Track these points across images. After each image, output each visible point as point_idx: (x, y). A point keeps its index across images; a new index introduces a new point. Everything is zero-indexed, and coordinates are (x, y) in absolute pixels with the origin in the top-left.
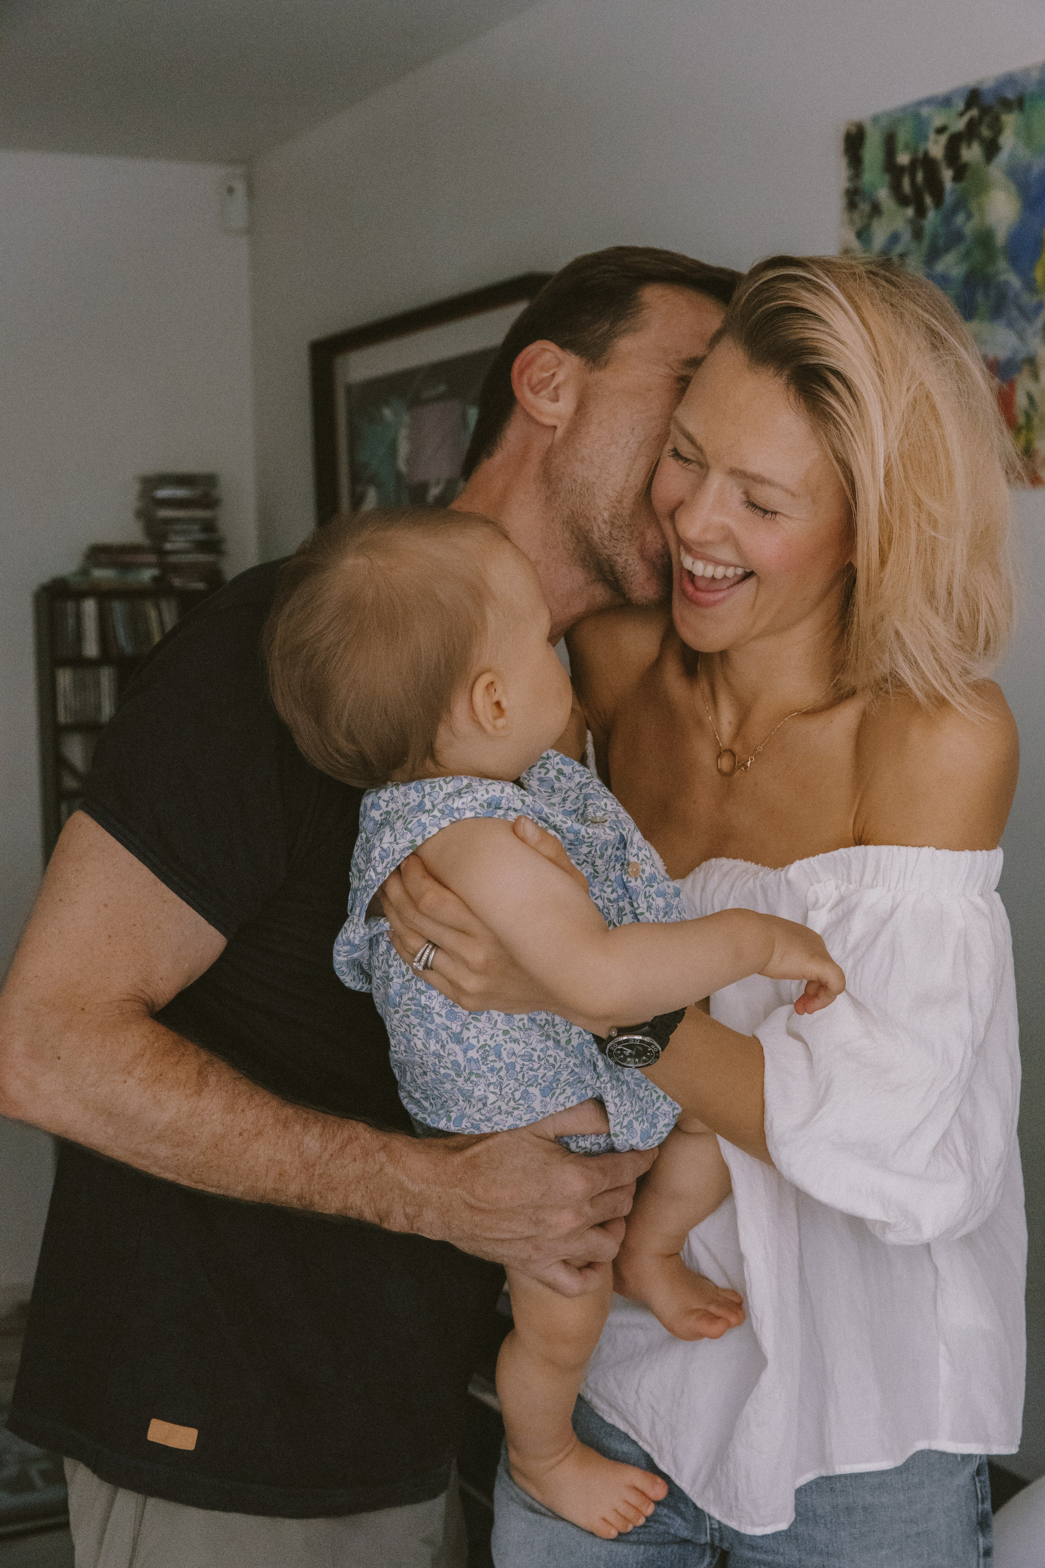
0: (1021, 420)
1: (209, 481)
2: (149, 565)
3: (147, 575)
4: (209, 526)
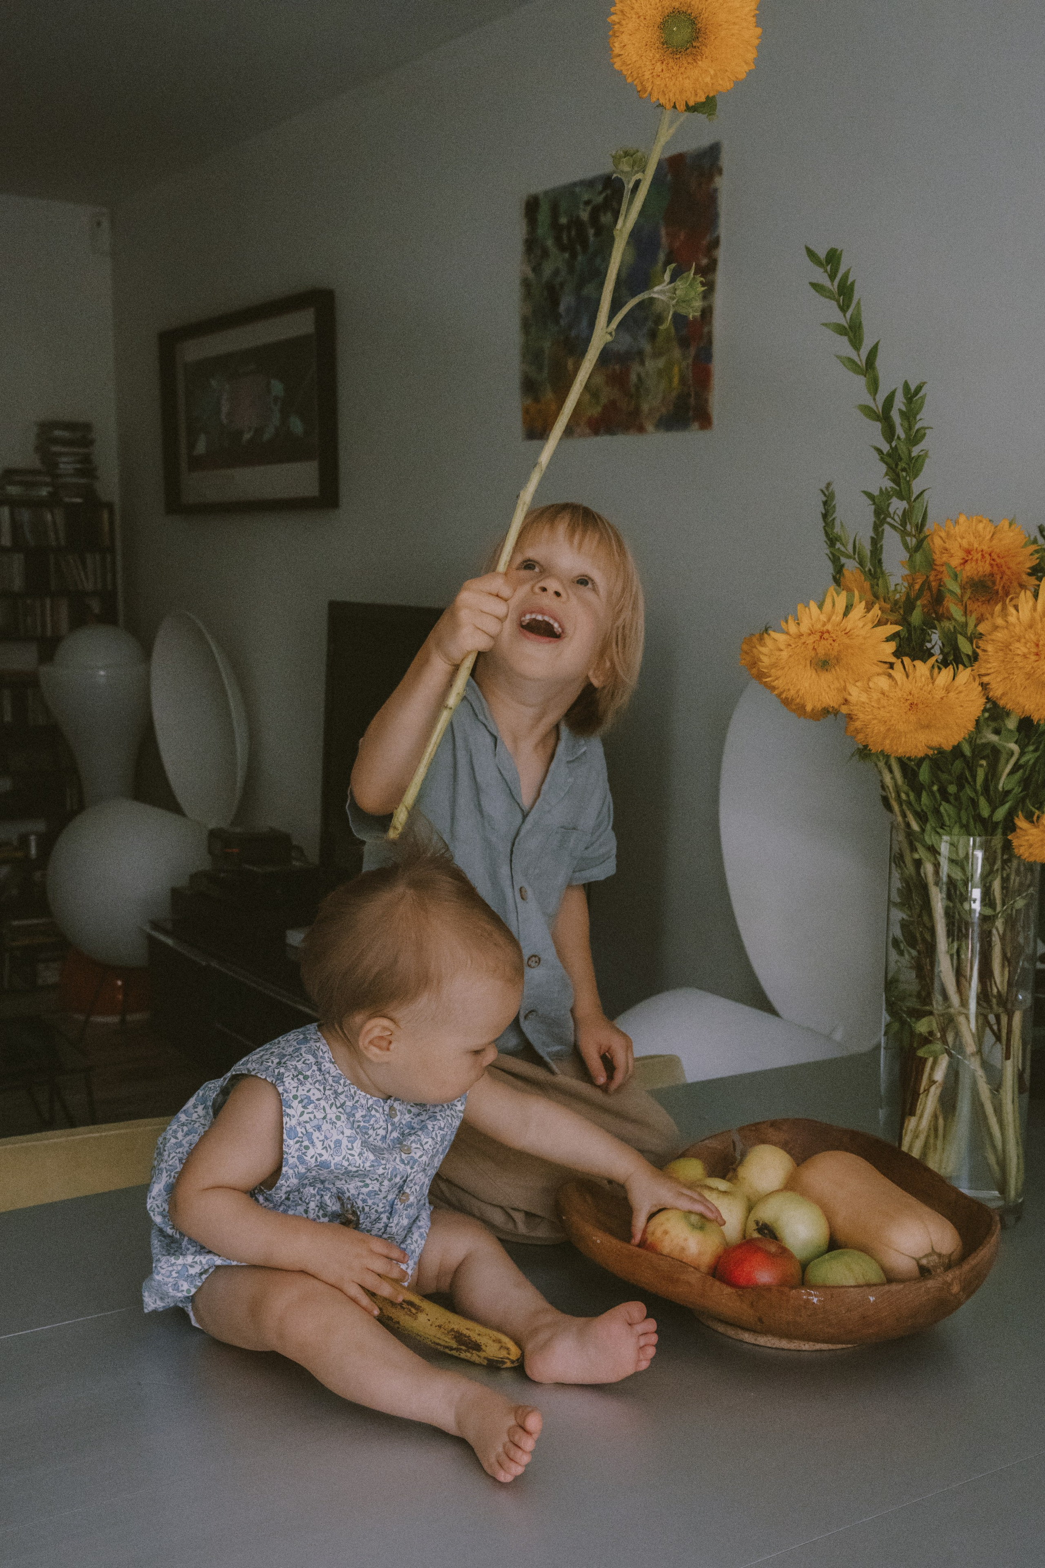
0: (633, 390)
1: (87, 427)
2: (46, 484)
3: (44, 492)
4: (86, 459)
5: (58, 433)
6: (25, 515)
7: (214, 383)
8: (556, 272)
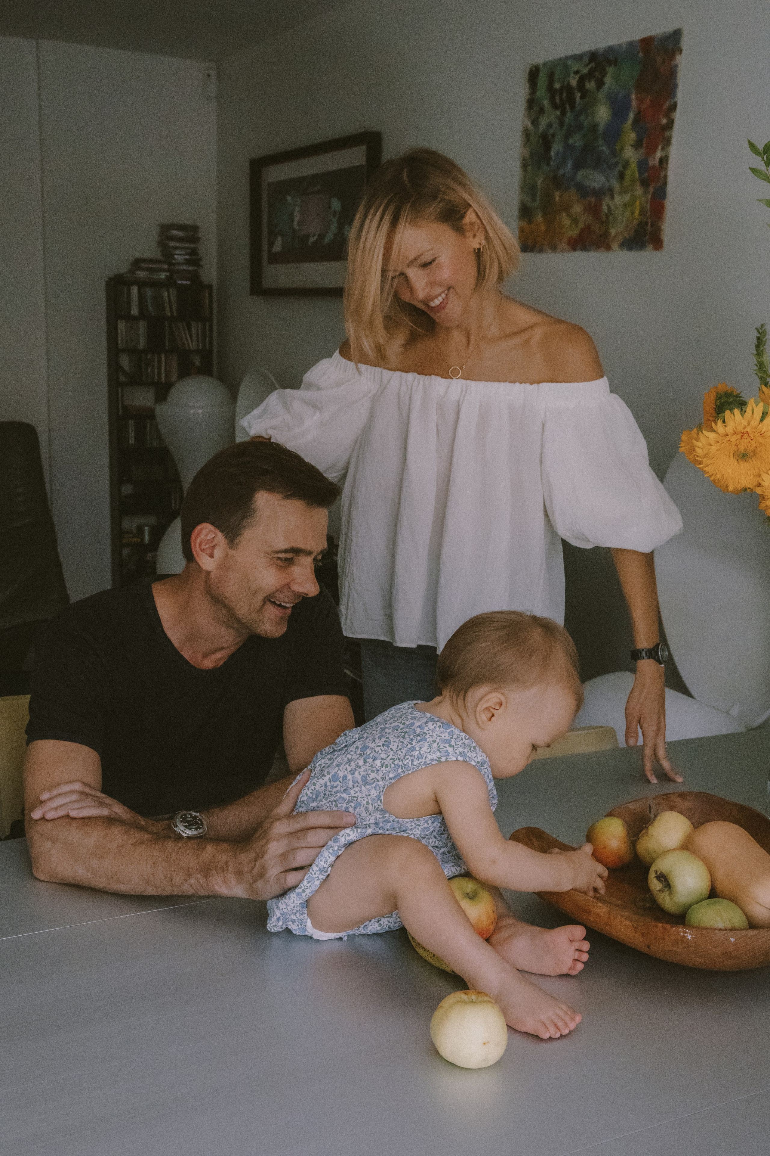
0: (604, 218)
1: (195, 228)
2: (164, 270)
3: (163, 276)
4: (194, 252)
5: (175, 232)
6: (149, 292)
7: (289, 198)
8: (550, 125)
